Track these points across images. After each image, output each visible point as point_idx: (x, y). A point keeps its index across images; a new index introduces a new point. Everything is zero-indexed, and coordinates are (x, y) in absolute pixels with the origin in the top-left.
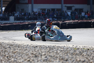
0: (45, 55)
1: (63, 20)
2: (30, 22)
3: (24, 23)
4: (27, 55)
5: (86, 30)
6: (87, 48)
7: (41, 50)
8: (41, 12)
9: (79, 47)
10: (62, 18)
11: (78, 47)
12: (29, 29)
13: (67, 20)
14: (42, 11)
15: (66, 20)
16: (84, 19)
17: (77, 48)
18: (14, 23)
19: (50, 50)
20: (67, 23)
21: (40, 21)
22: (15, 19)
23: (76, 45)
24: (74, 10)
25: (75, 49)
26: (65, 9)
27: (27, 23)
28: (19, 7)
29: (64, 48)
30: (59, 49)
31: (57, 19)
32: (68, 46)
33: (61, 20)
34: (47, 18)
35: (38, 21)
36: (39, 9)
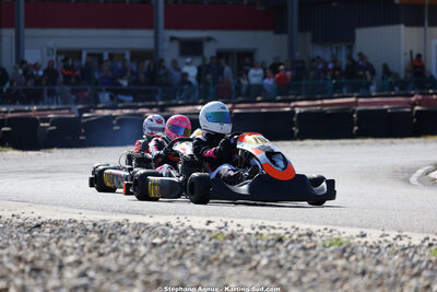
0: (79, 263)
1: (161, 103)
2: (6, 112)
6: (272, 231)
7: (58, 239)
8: (59, 67)
9: (236, 229)
10: (156, 91)
11: (230, 229)
12: (3, 145)
13: (180, 102)
14: (63, 61)
15: (174, 102)
17: (226, 233)
19: (101, 241)
21: (53, 107)
23: (224, 220)
24: (212, 58)
25: (215, 237)
26: (170, 53)
29: (166, 233)
30: (144, 236)
31: (135, 100)
32: (185, 221)
33: (154, 103)
34: (86, 94)
35: (45, 107)
36: (50, 50)
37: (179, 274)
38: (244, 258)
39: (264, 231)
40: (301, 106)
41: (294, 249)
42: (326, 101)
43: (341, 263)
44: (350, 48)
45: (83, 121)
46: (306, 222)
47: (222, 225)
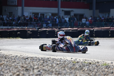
0: (38, 68)
1: (59, 27)
2: (19, 28)
3: (12, 30)
4: (16, 68)
6: (88, 61)
7: (32, 62)
9: (79, 60)
11: (77, 60)
12: (18, 37)
13: (64, 27)
14: (34, 15)
15: (63, 27)
16: (85, 27)
17: (76, 61)
19: (44, 63)
21: (31, 27)
23: (76, 58)
25: (73, 62)
26: (62, 14)
27: (15, 29)
28: (6, 9)
29: (60, 61)
30: (55, 62)
32: (65, 58)
33: (57, 27)
34: (40, 24)
35: (29, 27)
36: (30, 13)
37: (64, 72)
38: (81, 68)
39: (86, 61)
40: (96, 29)
41: (94, 66)
42: (102, 28)
43: (106, 70)
44: (109, 14)
45: (39, 31)
46: (97, 59)
47: (75, 59)
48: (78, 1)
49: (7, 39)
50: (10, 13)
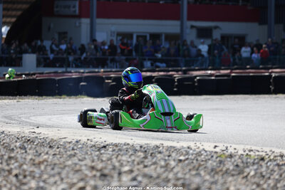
0: (131, 171)
1: (184, 68)
2: (83, 73)
3: (67, 76)
4: (77, 171)
5: (254, 99)
6: (257, 153)
7: (118, 156)
9: (233, 151)
11: (229, 151)
12: (81, 94)
13: (197, 68)
14: (121, 40)
15: (192, 67)
16: (248, 67)
17: (227, 154)
18: (34, 74)
19: (145, 158)
20: (196, 77)
21: (114, 70)
22: (39, 64)
23: (225, 145)
25: (220, 156)
26: (190, 36)
27: (74, 74)
28: (52, 26)
29: (187, 153)
30: (174, 155)
31: (168, 66)
32: (200, 146)
33: (179, 68)
34: (135, 62)
35: (109, 70)
36: (112, 33)
37: (197, 180)
38: (239, 171)
40: (276, 72)
41: (271, 165)
46: (279, 148)
47: (224, 148)
48: (230, 3)
49: (55, 100)
50: (60, 34)
